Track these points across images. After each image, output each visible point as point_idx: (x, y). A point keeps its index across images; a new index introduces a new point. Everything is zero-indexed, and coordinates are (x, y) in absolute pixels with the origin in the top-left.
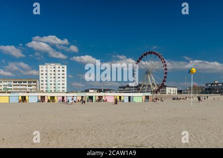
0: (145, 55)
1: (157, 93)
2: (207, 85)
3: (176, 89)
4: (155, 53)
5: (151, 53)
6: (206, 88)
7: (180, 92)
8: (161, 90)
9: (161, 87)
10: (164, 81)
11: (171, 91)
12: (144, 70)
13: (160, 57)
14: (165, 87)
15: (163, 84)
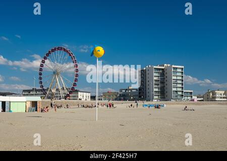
0: (53, 51)
1: (66, 99)
2: (121, 90)
3: (89, 95)
4: (65, 50)
5: (60, 49)
6: (120, 95)
7: (93, 98)
8: (70, 95)
9: (70, 92)
10: (75, 85)
11: (84, 96)
12: (52, 70)
13: (70, 55)
14: (77, 91)
15: (73, 88)
